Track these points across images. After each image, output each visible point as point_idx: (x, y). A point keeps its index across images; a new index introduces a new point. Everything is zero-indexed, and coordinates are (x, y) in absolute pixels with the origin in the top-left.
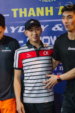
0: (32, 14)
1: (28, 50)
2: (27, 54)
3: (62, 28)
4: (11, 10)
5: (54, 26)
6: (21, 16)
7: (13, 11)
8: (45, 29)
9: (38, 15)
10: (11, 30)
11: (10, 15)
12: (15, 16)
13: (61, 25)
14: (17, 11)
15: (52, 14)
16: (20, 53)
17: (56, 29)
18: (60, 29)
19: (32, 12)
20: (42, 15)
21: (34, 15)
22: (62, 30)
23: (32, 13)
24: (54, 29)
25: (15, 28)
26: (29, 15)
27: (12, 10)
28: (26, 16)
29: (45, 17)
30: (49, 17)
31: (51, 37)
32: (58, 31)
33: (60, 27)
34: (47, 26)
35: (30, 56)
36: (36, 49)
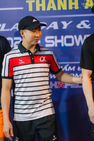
0: (51, 7)
1: (21, 55)
2: (20, 60)
3: (89, 25)
4: (25, 2)
5: (79, 22)
6: (38, 9)
7: (28, 4)
8: (68, 26)
9: (59, 9)
11: (24, 8)
12: (31, 9)
13: (88, 21)
14: (33, 3)
15: (77, 7)
16: (10, 59)
17: (82, 26)
18: (87, 27)
20: (65, 8)
21: (55, 9)
22: (90, 28)
23: (51, 5)
24: (79, 26)
26: (48, 9)
27: (27, 2)
28: (44, 9)
29: (68, 11)
30: (74, 11)
31: (75, 36)
32: (85, 28)
33: (87, 23)
34: (71, 22)
35: (23, 62)
36: (30, 54)
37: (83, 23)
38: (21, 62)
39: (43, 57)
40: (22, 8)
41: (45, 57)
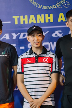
3: (62, 34)
4: (12, 17)
5: (54, 32)
6: (22, 23)
7: (14, 19)
9: (38, 22)
10: (13, 36)
11: (11, 22)
12: (16, 23)
13: (61, 31)
14: (18, 18)
15: (52, 21)
16: (22, 58)
17: (56, 35)
19: (33, 19)
22: (62, 36)
24: (54, 35)
25: (16, 34)
26: (30, 22)
27: (13, 17)
29: (45, 24)
30: (50, 24)
31: (51, 43)
32: (58, 37)
33: (60, 33)
35: (30, 62)
36: (36, 56)
37: (57, 32)
38: (28, 61)
39: (46, 58)
40: (10, 22)
41: (47, 59)
